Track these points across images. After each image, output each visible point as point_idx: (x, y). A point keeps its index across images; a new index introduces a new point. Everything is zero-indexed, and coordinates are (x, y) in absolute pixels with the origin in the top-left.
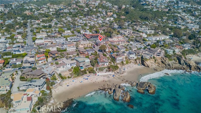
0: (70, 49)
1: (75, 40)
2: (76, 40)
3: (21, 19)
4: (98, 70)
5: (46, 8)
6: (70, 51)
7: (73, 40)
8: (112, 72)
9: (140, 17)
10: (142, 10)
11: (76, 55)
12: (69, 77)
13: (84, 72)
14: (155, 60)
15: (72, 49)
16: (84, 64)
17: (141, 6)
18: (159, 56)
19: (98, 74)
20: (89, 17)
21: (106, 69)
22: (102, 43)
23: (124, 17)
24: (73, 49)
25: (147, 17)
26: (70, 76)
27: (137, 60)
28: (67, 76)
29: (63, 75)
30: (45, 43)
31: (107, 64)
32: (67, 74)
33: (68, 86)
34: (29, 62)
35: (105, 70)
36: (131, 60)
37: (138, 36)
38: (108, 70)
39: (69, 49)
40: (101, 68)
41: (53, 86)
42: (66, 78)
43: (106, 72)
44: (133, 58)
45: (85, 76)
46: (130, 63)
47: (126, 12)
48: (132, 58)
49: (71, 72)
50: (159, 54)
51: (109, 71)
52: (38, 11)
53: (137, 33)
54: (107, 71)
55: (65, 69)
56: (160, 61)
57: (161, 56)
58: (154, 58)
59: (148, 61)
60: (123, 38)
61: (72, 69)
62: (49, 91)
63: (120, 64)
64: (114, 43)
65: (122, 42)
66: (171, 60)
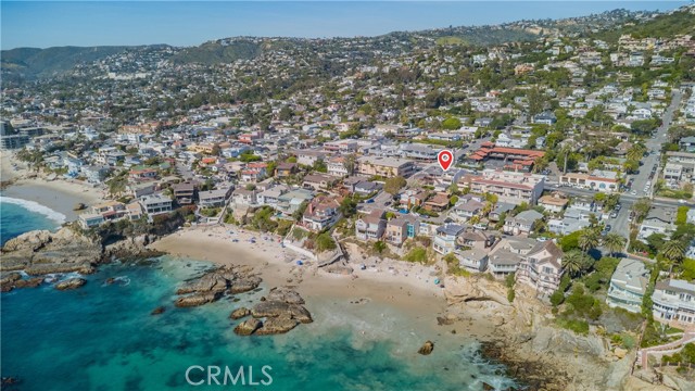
0: (335, 169)
2: (420, 155)
4: (292, 233)
6: (335, 174)
8: (314, 254)
12: (236, 223)
14: (511, 297)
15: (338, 170)
16: (284, 208)
18: (535, 282)
19: (285, 241)
24: (341, 170)
26: (240, 222)
28: (237, 219)
29: (235, 213)
31: (317, 227)
32: (240, 215)
38: (308, 242)
39: (332, 169)
40: (298, 230)
41: (193, 224)
42: (232, 221)
44: (442, 249)
46: (431, 264)
49: (249, 215)
50: (535, 275)
55: (246, 202)
58: (510, 280)
59: (459, 278)
60: (612, 187)
61: (261, 209)
62: (152, 221)
63: (361, 245)
64: (478, 187)
65: (515, 192)
66: (569, 325)
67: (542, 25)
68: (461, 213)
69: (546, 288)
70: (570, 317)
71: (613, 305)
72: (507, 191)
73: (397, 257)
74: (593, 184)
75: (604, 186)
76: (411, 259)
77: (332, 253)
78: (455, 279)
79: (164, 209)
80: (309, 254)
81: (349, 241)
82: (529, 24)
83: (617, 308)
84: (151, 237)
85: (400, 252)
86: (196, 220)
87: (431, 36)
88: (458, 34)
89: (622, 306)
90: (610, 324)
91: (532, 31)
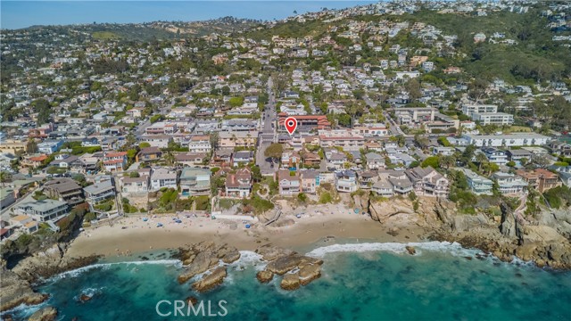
0: (197, 147)
1: (239, 128)
2: (243, 128)
3: (196, 73)
4: (217, 205)
5: (265, 46)
6: (197, 151)
7: (237, 127)
8: (253, 217)
9: (512, 72)
10: (544, 48)
11: (201, 161)
12: (143, 211)
13: (186, 205)
14: (416, 207)
15: (200, 147)
16: (191, 185)
17: (548, 34)
18: (432, 192)
19: (213, 214)
20: (351, 70)
21: (239, 205)
22: (295, 139)
23: (458, 70)
24: (204, 147)
25: (534, 72)
26: (146, 209)
27: (355, 197)
28: (140, 207)
29: (132, 202)
30: (165, 129)
31: (244, 194)
32: (142, 202)
33: (124, 228)
34: (84, 166)
35: (235, 208)
36: (341, 194)
37: (443, 128)
38: (243, 208)
39: (194, 147)
40: (226, 200)
41: (92, 222)
42: (135, 210)
43: (236, 214)
44: (348, 189)
45: (182, 216)
46: (337, 202)
47: (474, 55)
48: (342, 188)
49: (152, 200)
50: (430, 188)
51: (246, 212)
52: (243, 53)
53: (444, 121)
54: (239, 210)
55: (141, 189)
56: (431, 209)
57: (436, 194)
58: (412, 197)
59: (382, 204)
60: (384, 132)
61: (161, 193)
62: (57, 228)
63: (289, 199)
64: (326, 143)
65: (353, 143)
66: (466, 212)
67: (177, 26)
68: (335, 162)
69: (441, 194)
70: (466, 206)
71: (478, 194)
72: (347, 143)
73: (315, 203)
74: (373, 132)
75: (379, 133)
76: (323, 202)
77: (273, 211)
78: (380, 205)
79: (60, 214)
80: (248, 218)
81: (276, 198)
82: (167, 24)
83: (481, 195)
84: (62, 245)
85: (316, 198)
86: (95, 216)
87: (85, 30)
88: (110, 30)
89: (483, 193)
90: (481, 205)
91: (170, 30)
